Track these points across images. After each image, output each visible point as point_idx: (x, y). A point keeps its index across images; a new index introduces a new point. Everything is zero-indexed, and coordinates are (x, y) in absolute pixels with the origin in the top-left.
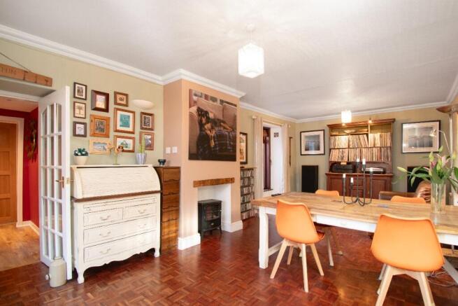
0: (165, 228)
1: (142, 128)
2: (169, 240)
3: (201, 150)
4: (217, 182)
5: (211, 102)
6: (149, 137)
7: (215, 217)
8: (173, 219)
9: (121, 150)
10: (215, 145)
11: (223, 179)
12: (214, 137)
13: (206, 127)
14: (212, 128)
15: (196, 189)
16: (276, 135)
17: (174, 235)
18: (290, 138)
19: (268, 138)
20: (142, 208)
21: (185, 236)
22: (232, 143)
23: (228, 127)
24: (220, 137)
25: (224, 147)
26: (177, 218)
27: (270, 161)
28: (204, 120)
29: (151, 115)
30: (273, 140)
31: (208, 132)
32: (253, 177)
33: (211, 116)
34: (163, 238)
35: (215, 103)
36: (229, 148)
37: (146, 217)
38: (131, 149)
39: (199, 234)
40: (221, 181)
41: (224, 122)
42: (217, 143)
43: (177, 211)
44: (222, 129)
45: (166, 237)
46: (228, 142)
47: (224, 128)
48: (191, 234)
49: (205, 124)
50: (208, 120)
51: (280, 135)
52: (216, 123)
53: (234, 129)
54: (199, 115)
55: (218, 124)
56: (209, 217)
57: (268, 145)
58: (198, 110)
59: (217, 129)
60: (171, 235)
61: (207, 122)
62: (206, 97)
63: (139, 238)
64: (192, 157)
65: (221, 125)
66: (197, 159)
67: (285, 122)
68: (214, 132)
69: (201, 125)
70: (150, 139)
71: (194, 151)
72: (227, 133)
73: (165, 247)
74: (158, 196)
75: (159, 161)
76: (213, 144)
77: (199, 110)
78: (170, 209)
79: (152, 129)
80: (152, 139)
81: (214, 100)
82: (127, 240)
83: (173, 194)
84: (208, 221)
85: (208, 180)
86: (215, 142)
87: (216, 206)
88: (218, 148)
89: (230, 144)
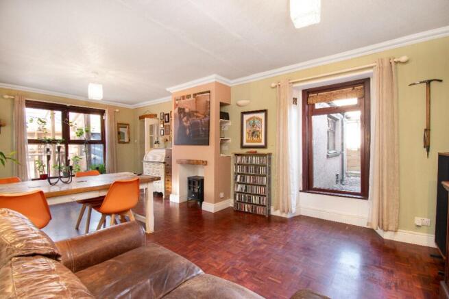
5: (187, 100)
12: (189, 126)
13: (183, 120)
14: (188, 120)
15: (179, 165)
24: (193, 125)
28: (182, 116)
31: (185, 123)
35: (190, 99)
36: (201, 133)
42: (191, 130)
44: (195, 118)
47: (197, 117)
49: (183, 118)
50: (185, 114)
52: (190, 115)
53: (206, 115)
54: (179, 113)
55: (192, 115)
58: (178, 110)
59: (190, 119)
61: (184, 116)
62: (183, 98)
65: (194, 116)
68: (189, 122)
69: (181, 120)
72: (199, 121)
77: (180, 109)
81: (189, 96)
86: (189, 130)
88: (192, 135)
89: (202, 129)
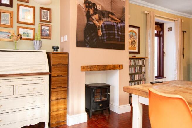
0: (53, 105)
1: (41, 21)
2: (58, 116)
3: (88, 38)
4: (105, 68)
6: (48, 28)
7: (104, 99)
8: (61, 98)
9: (19, 37)
10: (103, 34)
11: (110, 66)
12: (102, 27)
13: (93, 17)
14: (100, 19)
15: (84, 73)
16: (170, 29)
17: (62, 112)
18: (184, 32)
19: (162, 33)
20: (31, 87)
21: (73, 114)
22: (120, 33)
23: (116, 19)
24: (108, 27)
25: (112, 37)
26: (66, 98)
27: (164, 53)
28: (91, 12)
29: (49, 9)
30: (167, 34)
31: (96, 22)
32: (144, 66)
33: (99, 7)
34: (51, 114)
36: (117, 37)
37: (36, 94)
38: (32, 38)
39: (86, 113)
40: (108, 68)
41: (112, 14)
42: (104, 32)
43: (66, 91)
44: (110, 19)
45: (55, 113)
46: (116, 32)
47: (113, 19)
48: (78, 112)
49: (92, 15)
50: (96, 11)
51: (173, 29)
52: (103, 14)
53: (122, 20)
54: (86, 7)
55: (106, 15)
56: (98, 99)
57: (162, 39)
59: (104, 19)
60: (59, 112)
61: (95, 13)
63: (29, 112)
64: (80, 44)
65: (109, 17)
66: (85, 46)
67: (178, 17)
68: (102, 22)
69: (89, 16)
70: (48, 30)
71: (82, 38)
72: (115, 24)
73: (54, 122)
74: (47, 77)
75: (53, 47)
76: (100, 33)
78: (58, 89)
79: (50, 22)
80: (50, 30)
82: (18, 113)
83: (62, 76)
84: (96, 102)
85: (95, 66)
86: (102, 31)
87: (105, 89)
88: (105, 38)
89: (118, 34)
